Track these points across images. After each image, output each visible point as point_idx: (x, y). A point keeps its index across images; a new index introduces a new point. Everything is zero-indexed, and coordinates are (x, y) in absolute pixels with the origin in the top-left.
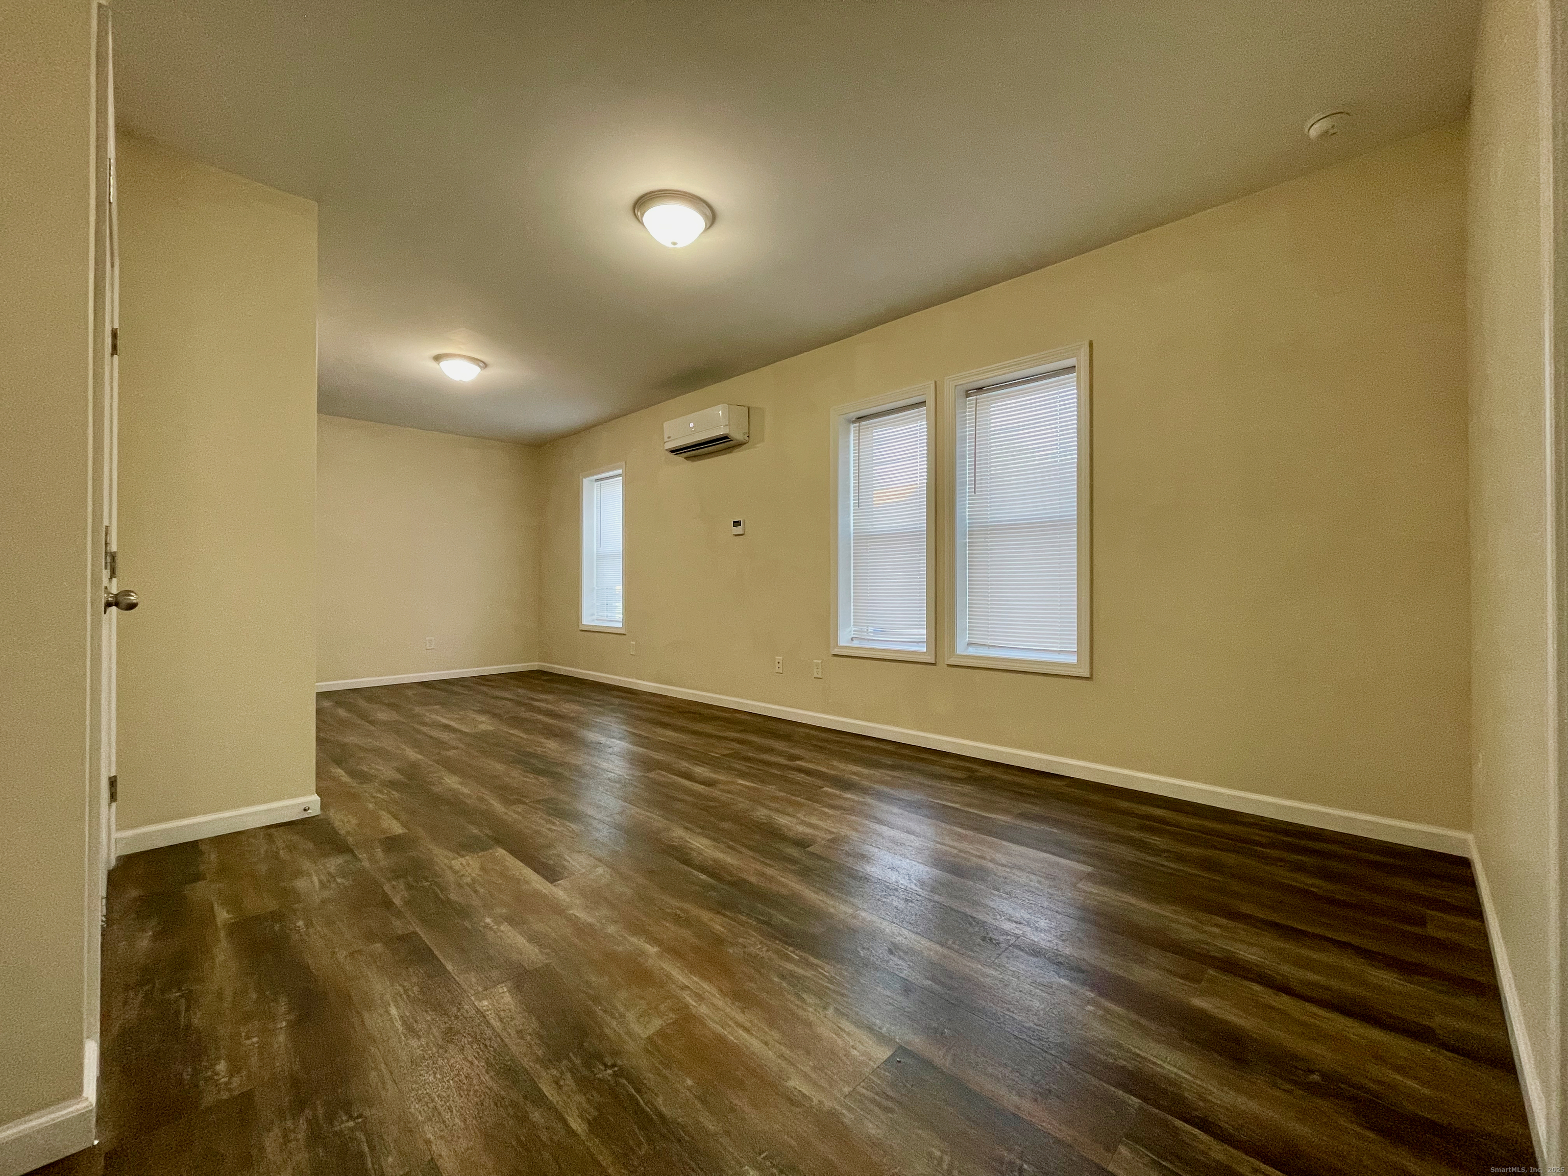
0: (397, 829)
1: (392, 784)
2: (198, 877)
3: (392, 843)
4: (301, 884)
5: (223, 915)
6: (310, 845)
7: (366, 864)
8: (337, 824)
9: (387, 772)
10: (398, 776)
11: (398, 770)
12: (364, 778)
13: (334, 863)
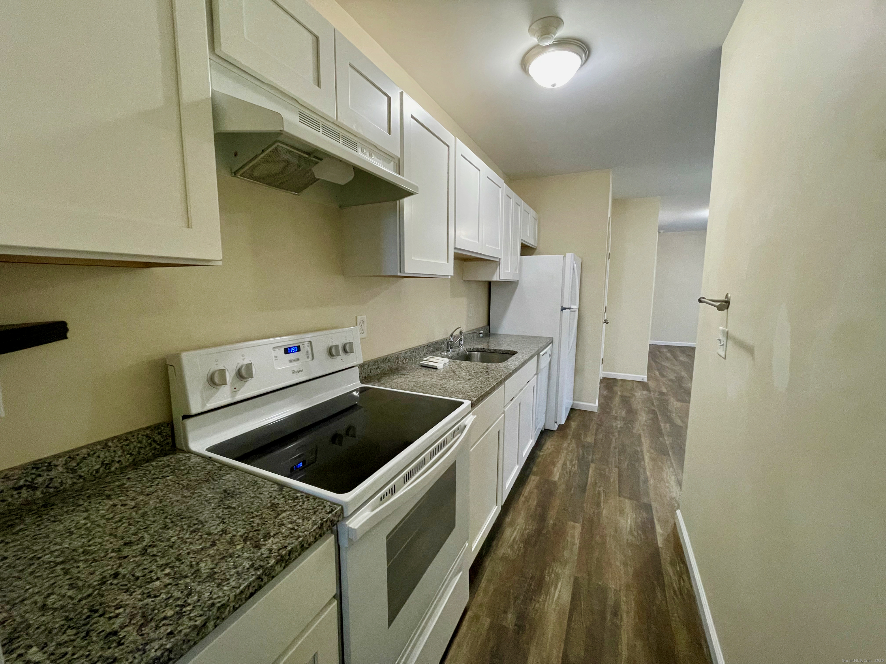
0: (665, 391)
1: (671, 380)
2: (616, 386)
3: (661, 393)
4: (636, 394)
5: (619, 393)
6: (641, 388)
7: (653, 396)
8: (650, 385)
9: (672, 376)
10: (674, 378)
11: (676, 377)
12: (663, 376)
13: (645, 392)
